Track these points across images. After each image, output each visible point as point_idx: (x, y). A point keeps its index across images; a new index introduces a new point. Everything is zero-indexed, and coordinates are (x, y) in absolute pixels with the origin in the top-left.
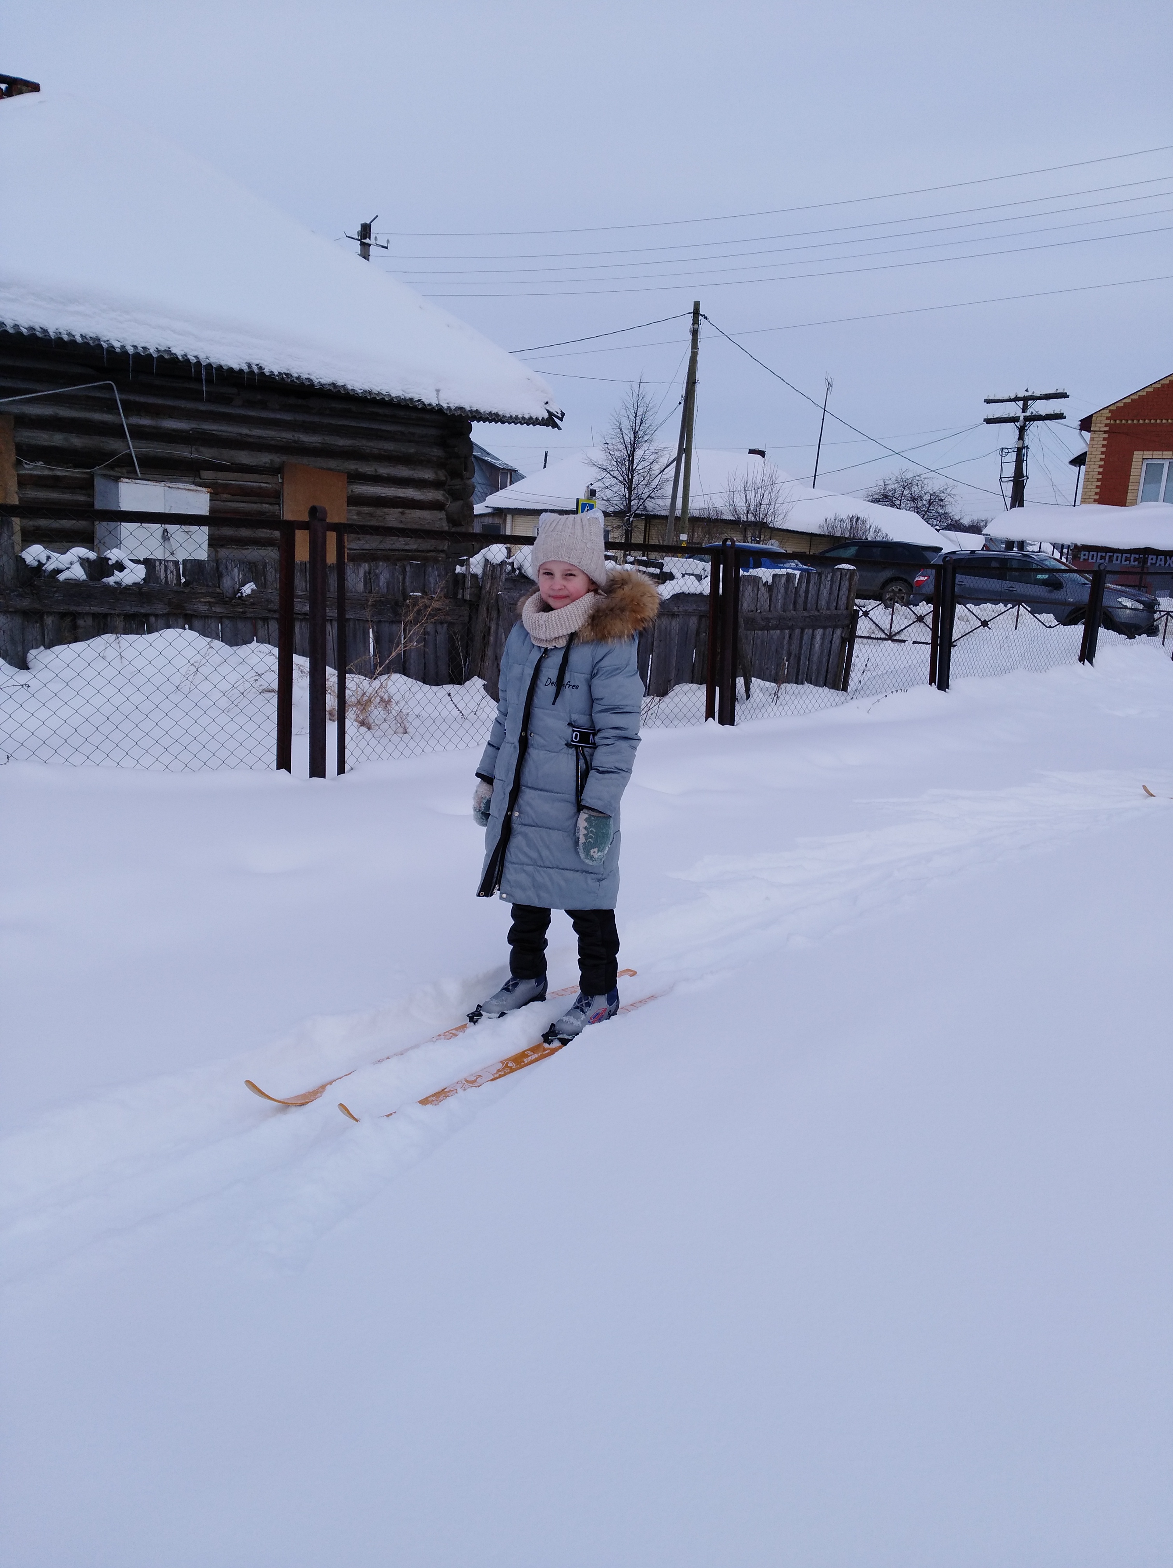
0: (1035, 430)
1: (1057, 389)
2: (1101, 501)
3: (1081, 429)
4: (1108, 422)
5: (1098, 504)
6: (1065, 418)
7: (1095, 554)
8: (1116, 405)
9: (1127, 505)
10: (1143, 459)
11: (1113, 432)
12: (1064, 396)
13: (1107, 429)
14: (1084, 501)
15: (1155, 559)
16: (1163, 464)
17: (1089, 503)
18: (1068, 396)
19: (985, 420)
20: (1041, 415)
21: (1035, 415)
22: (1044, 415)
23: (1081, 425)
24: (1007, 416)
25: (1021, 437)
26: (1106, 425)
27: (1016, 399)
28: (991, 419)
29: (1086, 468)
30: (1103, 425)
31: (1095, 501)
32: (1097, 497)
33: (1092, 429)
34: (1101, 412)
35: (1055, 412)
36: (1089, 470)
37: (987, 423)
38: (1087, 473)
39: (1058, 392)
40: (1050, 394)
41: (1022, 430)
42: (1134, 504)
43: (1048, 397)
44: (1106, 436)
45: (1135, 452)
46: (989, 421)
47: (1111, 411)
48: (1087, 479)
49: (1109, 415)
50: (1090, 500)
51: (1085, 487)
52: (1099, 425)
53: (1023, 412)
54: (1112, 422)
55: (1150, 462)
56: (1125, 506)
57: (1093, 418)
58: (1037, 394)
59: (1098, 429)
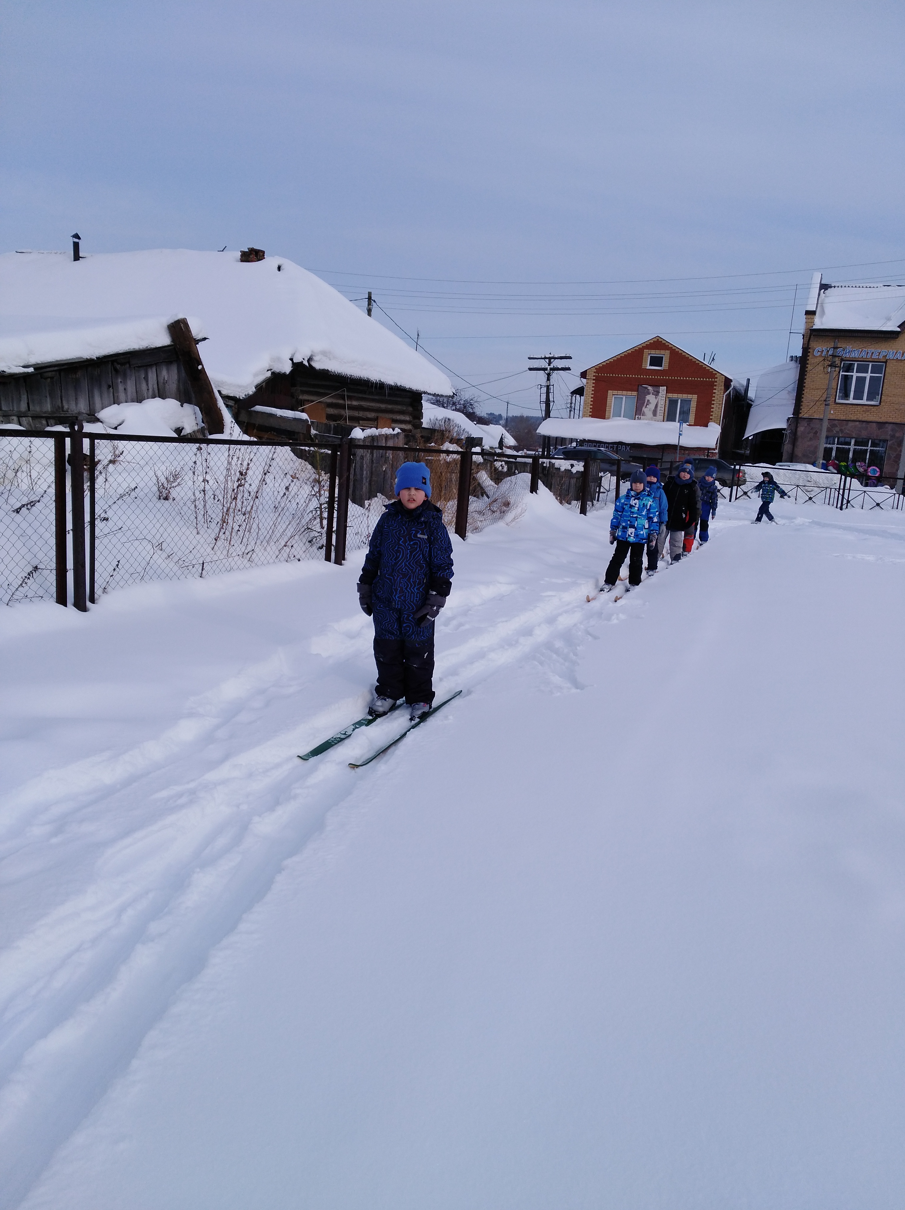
0: (555, 375)
1: (566, 354)
2: (592, 416)
3: (581, 377)
4: (595, 374)
5: (592, 417)
6: (571, 370)
7: (591, 444)
8: (598, 365)
9: (606, 418)
10: (613, 395)
11: (597, 380)
12: (570, 358)
13: (595, 378)
14: (584, 416)
15: (621, 447)
16: (622, 398)
17: (587, 417)
18: (571, 358)
19: (529, 368)
20: (558, 368)
21: (556, 368)
22: (560, 368)
23: (581, 375)
24: (541, 367)
25: (548, 379)
26: (594, 376)
27: (545, 358)
28: (532, 368)
29: (584, 398)
30: (593, 376)
31: (590, 416)
32: (591, 414)
33: (587, 378)
34: (591, 369)
35: (566, 367)
36: (586, 399)
37: (530, 370)
38: (585, 401)
39: (567, 355)
40: (563, 357)
41: (549, 375)
42: (608, 418)
43: (561, 358)
44: (594, 381)
45: (609, 391)
46: (530, 369)
47: (596, 369)
48: (585, 404)
49: (595, 371)
50: (587, 415)
51: (584, 408)
52: (591, 375)
53: (549, 365)
54: (597, 374)
55: (616, 396)
56: (605, 419)
57: (587, 372)
58: (556, 356)
59: (589, 378)
